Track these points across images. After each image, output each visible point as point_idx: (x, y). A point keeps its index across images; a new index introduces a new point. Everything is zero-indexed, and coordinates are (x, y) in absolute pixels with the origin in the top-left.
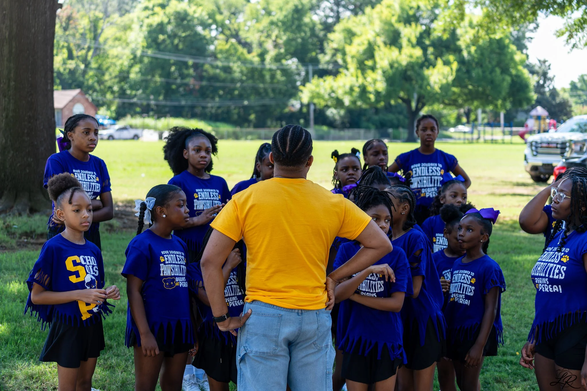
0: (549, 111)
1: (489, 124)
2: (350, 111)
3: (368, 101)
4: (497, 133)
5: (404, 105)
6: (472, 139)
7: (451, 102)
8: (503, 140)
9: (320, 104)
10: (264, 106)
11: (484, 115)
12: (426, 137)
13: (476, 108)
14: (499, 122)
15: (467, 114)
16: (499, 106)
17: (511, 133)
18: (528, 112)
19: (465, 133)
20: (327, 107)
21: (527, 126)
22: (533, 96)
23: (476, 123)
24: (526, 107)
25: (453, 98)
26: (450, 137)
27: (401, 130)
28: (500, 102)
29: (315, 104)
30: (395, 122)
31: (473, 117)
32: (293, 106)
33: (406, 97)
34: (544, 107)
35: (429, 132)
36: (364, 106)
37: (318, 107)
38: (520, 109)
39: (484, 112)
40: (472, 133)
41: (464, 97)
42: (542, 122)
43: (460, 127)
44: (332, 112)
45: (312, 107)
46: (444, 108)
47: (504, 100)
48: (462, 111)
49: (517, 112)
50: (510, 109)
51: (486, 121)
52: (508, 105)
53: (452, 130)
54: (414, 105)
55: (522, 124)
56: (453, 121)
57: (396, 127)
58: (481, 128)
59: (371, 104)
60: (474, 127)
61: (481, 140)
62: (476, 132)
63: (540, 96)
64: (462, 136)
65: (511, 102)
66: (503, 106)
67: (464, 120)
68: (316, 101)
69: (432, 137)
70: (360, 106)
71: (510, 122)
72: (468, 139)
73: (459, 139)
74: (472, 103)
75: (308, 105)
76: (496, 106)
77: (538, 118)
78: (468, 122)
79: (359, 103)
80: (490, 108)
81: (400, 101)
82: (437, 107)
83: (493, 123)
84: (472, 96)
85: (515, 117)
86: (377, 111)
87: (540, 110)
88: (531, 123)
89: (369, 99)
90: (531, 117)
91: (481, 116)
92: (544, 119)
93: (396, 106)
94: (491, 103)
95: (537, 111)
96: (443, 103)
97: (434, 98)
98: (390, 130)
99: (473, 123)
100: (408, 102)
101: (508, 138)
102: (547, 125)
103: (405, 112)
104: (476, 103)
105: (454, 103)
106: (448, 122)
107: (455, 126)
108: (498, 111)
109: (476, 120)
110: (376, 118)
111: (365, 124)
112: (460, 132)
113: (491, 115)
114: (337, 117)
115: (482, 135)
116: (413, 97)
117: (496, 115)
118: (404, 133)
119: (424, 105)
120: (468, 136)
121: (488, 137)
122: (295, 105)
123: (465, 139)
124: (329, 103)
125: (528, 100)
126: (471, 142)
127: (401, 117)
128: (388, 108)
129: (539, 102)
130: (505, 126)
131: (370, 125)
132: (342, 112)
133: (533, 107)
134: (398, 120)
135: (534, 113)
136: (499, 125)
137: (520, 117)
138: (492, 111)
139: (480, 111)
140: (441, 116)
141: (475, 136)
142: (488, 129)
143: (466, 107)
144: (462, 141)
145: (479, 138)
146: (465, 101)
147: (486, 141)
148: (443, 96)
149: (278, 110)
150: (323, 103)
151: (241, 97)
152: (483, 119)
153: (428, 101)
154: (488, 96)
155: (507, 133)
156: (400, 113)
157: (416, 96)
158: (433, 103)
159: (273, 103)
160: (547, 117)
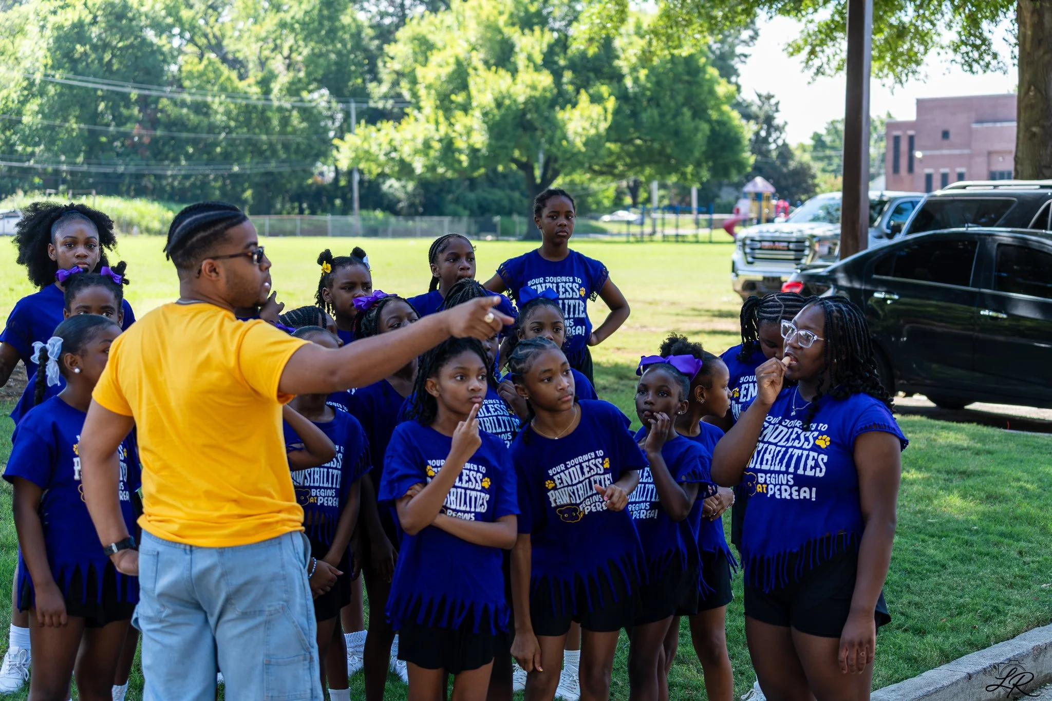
0: (776, 184)
1: (672, 209)
2: (424, 184)
3: (456, 166)
4: (686, 224)
5: (521, 173)
6: (642, 234)
7: (605, 169)
8: (696, 236)
9: (370, 172)
10: (268, 174)
11: (662, 192)
12: (557, 229)
13: (650, 179)
14: (689, 204)
15: (634, 191)
16: (689, 176)
17: (711, 225)
18: (739, 186)
19: (629, 223)
20: (383, 176)
21: (738, 211)
22: (747, 159)
23: (649, 206)
24: (735, 178)
25: (608, 160)
26: (603, 232)
27: (516, 218)
28: (690, 169)
29: (361, 172)
30: (506, 203)
31: (643, 195)
32: (322, 174)
33: (524, 159)
34: (767, 178)
35: (564, 221)
36: (449, 174)
37: (367, 177)
38: (726, 181)
39: (663, 186)
40: (642, 224)
41: (628, 160)
42: (764, 204)
43: (622, 214)
44: (392, 186)
45: (356, 177)
46: (591, 180)
47: (698, 165)
48: (624, 184)
49: (720, 186)
50: (708, 181)
51: (666, 202)
52: (705, 175)
53: (606, 218)
54: (538, 173)
55: (729, 208)
56: (607, 203)
57: (507, 213)
58: (658, 215)
59: (462, 171)
60: (645, 213)
61: (658, 236)
62: (648, 221)
63: (759, 158)
64: (624, 228)
65: (709, 169)
66: (696, 175)
67: (628, 200)
68: (362, 166)
69: (567, 229)
70: (442, 175)
71: (708, 203)
72: (634, 235)
73: (619, 234)
74: (642, 171)
75: (350, 173)
76: (684, 175)
77: (758, 197)
78: (635, 205)
79: (441, 170)
80: (673, 179)
81: (514, 166)
82: (580, 177)
83: (679, 207)
84: (640, 159)
85: (717, 196)
86: (473, 184)
87: (760, 184)
88: (745, 206)
89: (460, 162)
90: (746, 195)
91: (657, 193)
92: (768, 199)
93: (504, 176)
94: (675, 169)
95: (755, 185)
96: (590, 169)
97: (573, 161)
98: (497, 219)
99: (643, 205)
100: (527, 167)
101: (704, 233)
102: (773, 210)
103: (523, 187)
104: (648, 171)
105: (609, 171)
106: (599, 203)
107: (611, 211)
108: (687, 184)
109: (648, 200)
110: (472, 196)
111: (451, 207)
112: (620, 222)
113: (674, 191)
114: (401, 195)
115: (659, 228)
116: (537, 161)
117: (685, 192)
118: (520, 223)
119: (556, 174)
120: (635, 229)
121: (670, 231)
122: (325, 172)
123: (628, 235)
124: (387, 170)
125: (740, 165)
126: (640, 238)
127: (517, 195)
128: (493, 179)
129: (759, 170)
130: (700, 212)
131: (460, 209)
132: (410, 186)
133: (749, 178)
134: (511, 200)
135: (749, 188)
136: (690, 212)
137: (726, 195)
138: (676, 184)
139: (655, 185)
140: (587, 192)
141: (647, 229)
142: (670, 217)
143: (632, 177)
144: (624, 239)
145: (654, 233)
146: (630, 166)
147: (665, 239)
148: (591, 158)
149: (295, 183)
150: (376, 170)
151: (227, 157)
152: (662, 198)
153: (563, 166)
154: (669, 157)
155: (704, 223)
156: (514, 187)
157: (542, 157)
158: (573, 170)
159: (286, 169)
160: (774, 195)
